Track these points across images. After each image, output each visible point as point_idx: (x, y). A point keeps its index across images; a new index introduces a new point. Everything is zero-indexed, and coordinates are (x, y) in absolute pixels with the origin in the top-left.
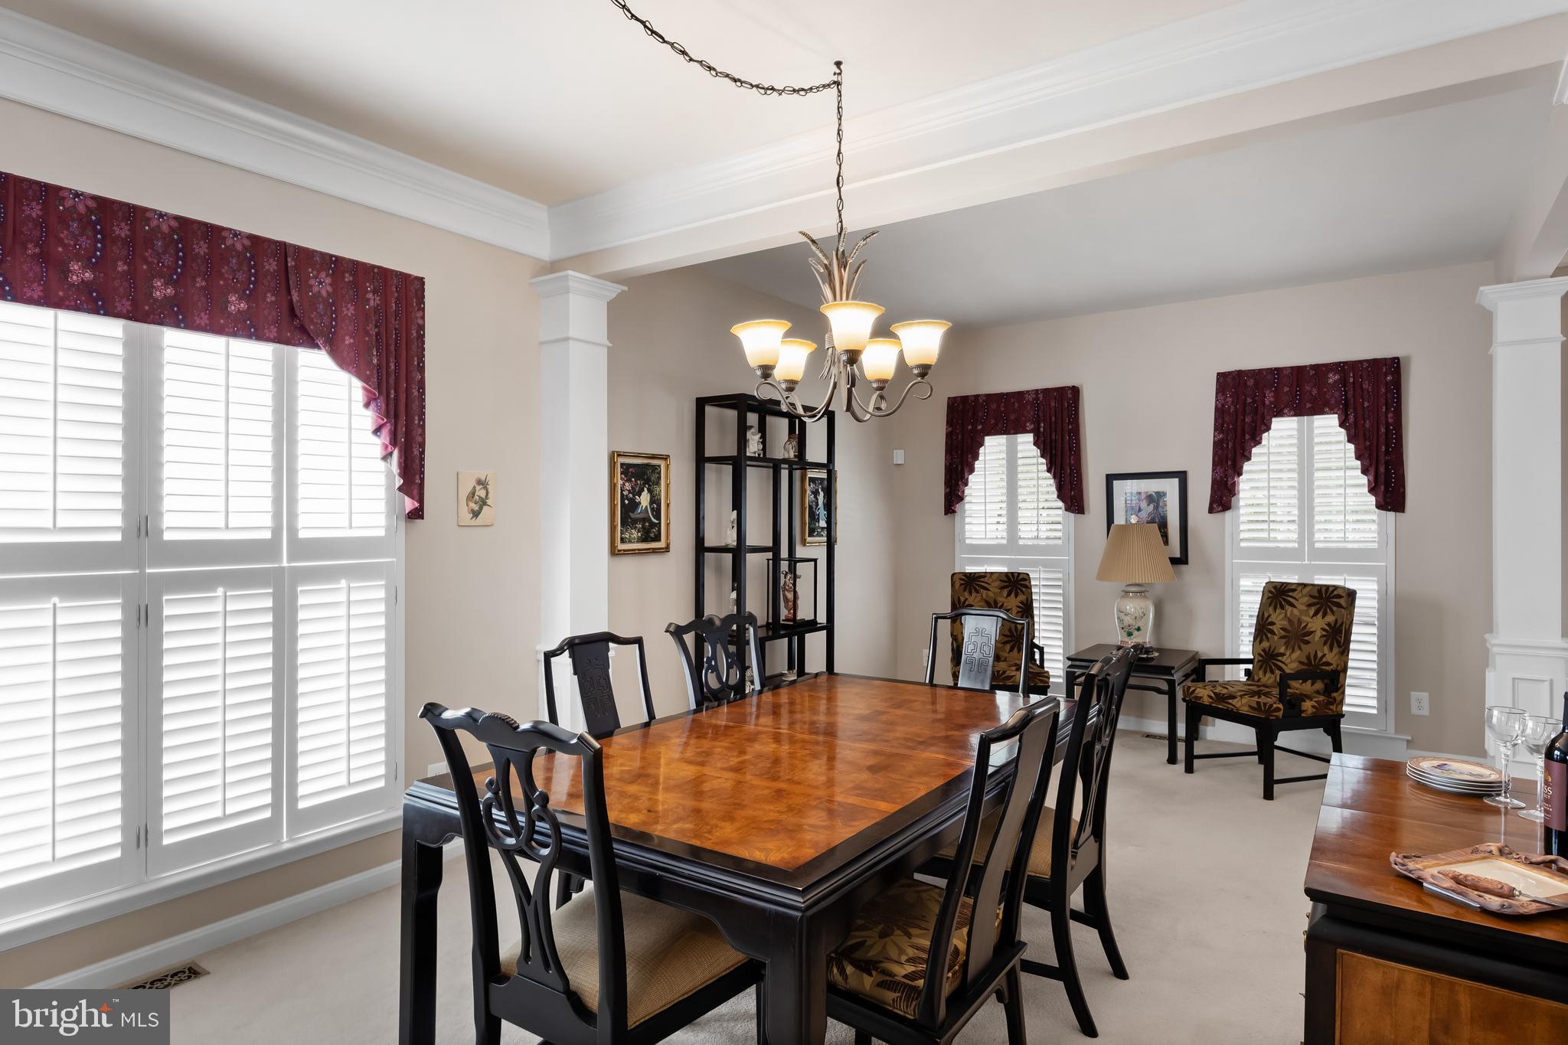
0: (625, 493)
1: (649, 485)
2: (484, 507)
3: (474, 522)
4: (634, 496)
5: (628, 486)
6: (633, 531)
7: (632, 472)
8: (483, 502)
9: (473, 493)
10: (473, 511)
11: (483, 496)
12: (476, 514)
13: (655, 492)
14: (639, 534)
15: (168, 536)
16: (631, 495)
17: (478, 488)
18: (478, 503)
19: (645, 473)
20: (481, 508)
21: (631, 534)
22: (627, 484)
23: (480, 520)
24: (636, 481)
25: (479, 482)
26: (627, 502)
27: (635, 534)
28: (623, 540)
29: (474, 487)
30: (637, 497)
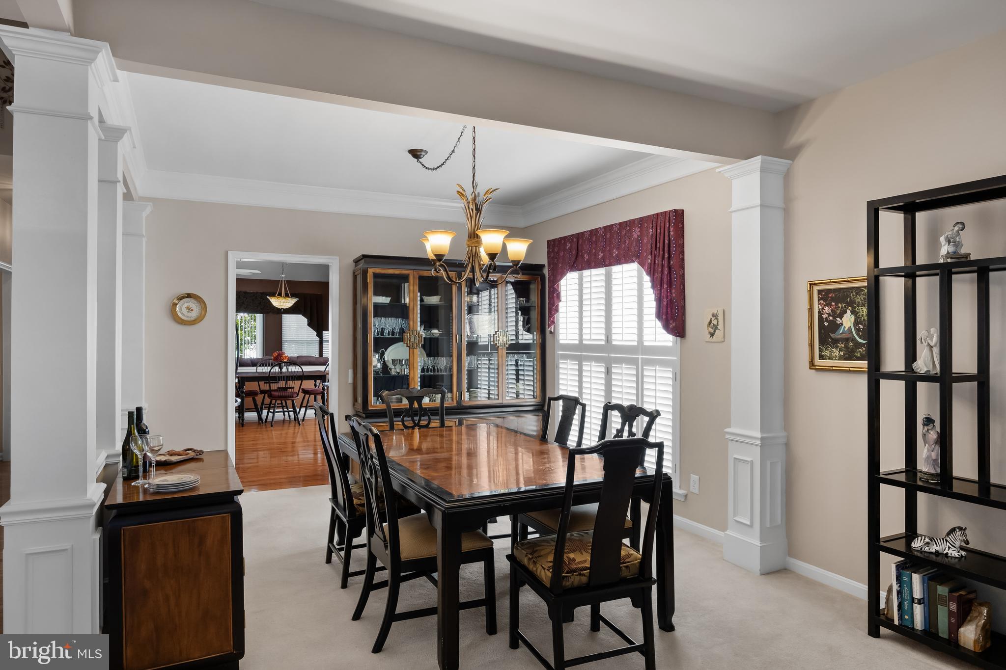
0: (824, 316)
1: (853, 307)
2: (717, 331)
3: (711, 340)
4: (835, 318)
5: (827, 310)
6: (834, 350)
7: (831, 297)
8: (716, 327)
9: (710, 323)
10: (710, 333)
11: (716, 324)
12: (712, 335)
13: (861, 313)
14: (842, 353)
15: (614, 343)
16: (831, 318)
17: (713, 319)
18: (713, 328)
19: (848, 296)
20: (715, 331)
21: (831, 352)
22: (826, 308)
23: (714, 339)
24: (836, 304)
25: (713, 315)
26: (826, 324)
27: (836, 352)
28: (821, 357)
29: (711, 319)
30: (838, 319)
